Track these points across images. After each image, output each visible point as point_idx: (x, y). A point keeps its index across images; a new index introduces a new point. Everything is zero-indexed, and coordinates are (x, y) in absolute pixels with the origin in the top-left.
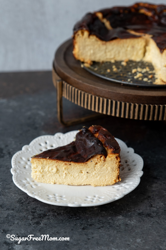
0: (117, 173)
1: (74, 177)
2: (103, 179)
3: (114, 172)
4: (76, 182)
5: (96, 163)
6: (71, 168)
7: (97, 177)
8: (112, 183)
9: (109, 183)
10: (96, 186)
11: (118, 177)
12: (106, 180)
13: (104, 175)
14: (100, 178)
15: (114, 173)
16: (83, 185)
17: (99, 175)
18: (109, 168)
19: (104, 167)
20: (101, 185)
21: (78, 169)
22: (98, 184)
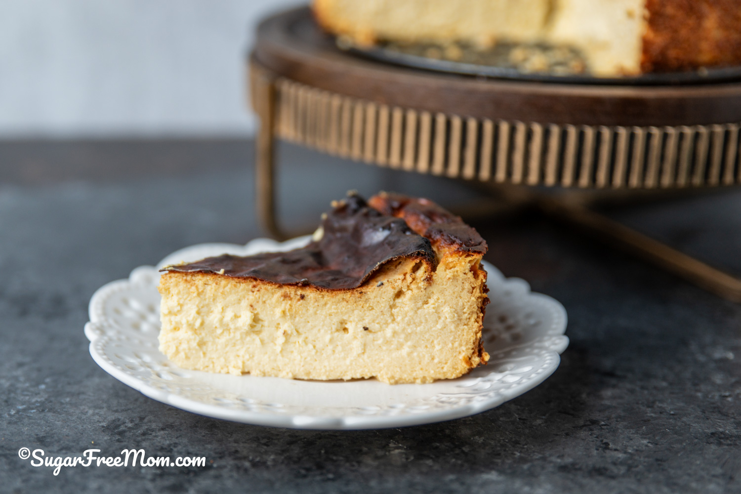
0: (474, 330)
1: (314, 347)
2: (424, 356)
3: (465, 327)
4: (325, 367)
5: (399, 294)
6: (307, 310)
7: (400, 346)
8: (456, 369)
9: (445, 370)
10: (396, 383)
11: (479, 350)
12: (433, 359)
13: (428, 340)
14: (412, 352)
15: (465, 331)
16: (349, 378)
17: (408, 337)
18: (446, 310)
19: (425, 306)
20: (415, 379)
21: (330, 315)
22: (405, 376)
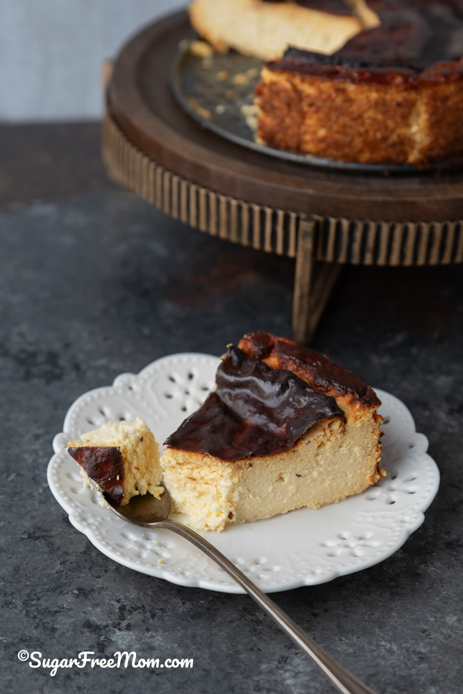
0: (376, 457)
1: (260, 497)
2: (340, 484)
3: (370, 457)
4: (268, 508)
5: (322, 444)
6: (254, 473)
7: (323, 481)
8: (363, 486)
9: (355, 488)
10: (322, 506)
11: (378, 469)
12: (347, 483)
13: (343, 472)
14: (332, 483)
15: (369, 460)
16: (286, 511)
17: (328, 474)
18: (356, 449)
19: (341, 450)
20: (334, 500)
21: (271, 472)
22: (328, 501)
